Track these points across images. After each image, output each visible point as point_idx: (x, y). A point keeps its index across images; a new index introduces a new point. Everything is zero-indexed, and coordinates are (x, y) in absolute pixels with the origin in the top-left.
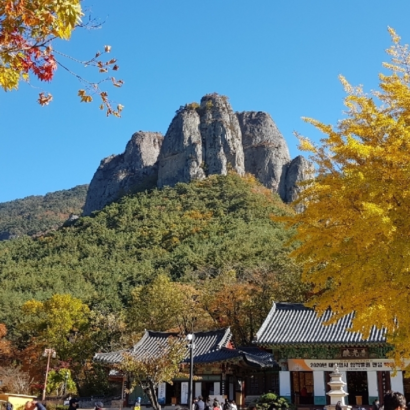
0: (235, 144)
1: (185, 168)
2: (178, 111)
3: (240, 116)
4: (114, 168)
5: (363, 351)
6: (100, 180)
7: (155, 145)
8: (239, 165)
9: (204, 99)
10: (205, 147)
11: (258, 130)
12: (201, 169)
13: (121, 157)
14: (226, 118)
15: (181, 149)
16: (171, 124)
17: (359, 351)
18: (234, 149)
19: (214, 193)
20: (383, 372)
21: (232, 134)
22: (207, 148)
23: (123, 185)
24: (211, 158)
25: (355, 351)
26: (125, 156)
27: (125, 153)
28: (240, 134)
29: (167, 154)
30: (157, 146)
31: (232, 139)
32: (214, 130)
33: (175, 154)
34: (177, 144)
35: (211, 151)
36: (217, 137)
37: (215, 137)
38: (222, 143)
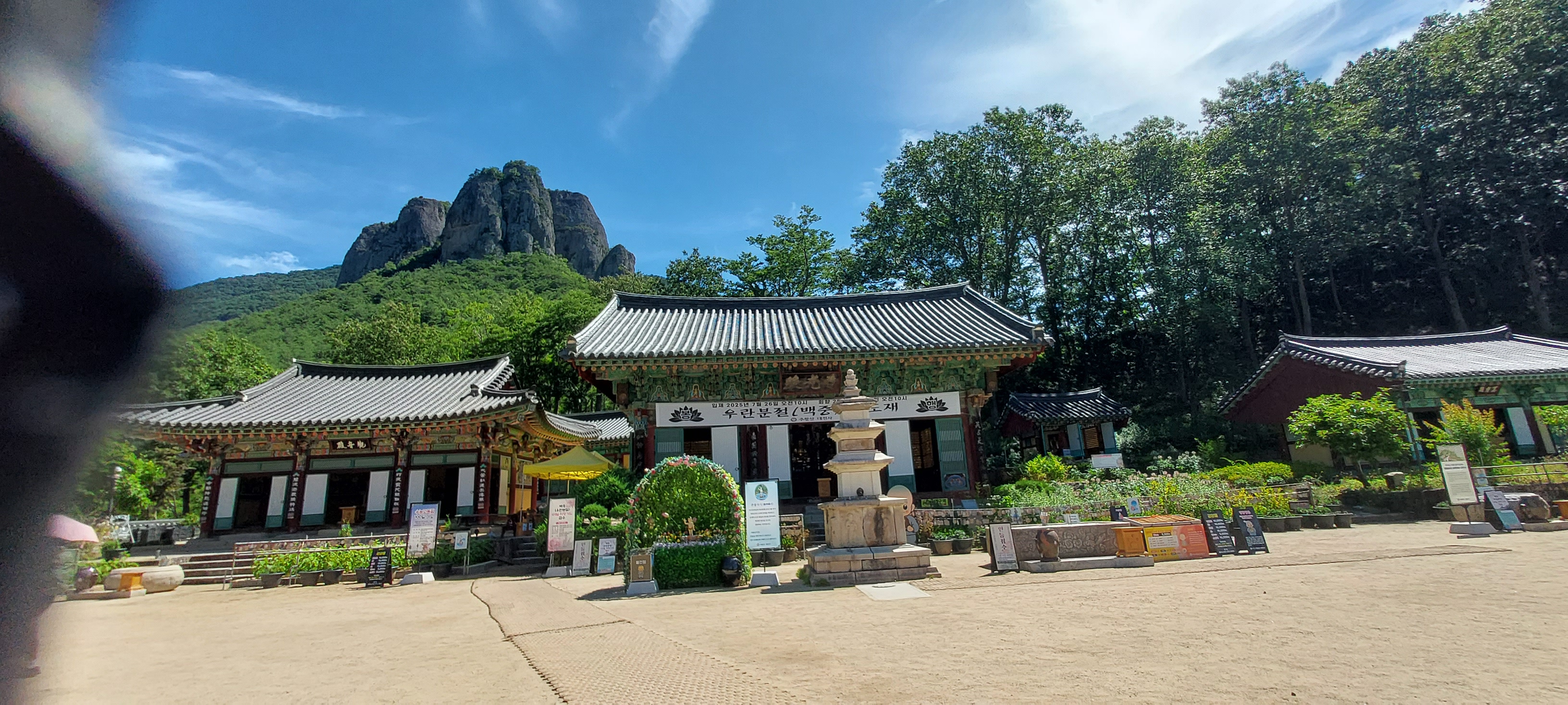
0: (544, 222)
1: (479, 243)
2: (472, 175)
3: (553, 194)
4: (382, 238)
5: (832, 378)
7: (440, 216)
8: (548, 246)
9: (508, 167)
10: (506, 221)
11: (573, 212)
13: (392, 225)
14: (536, 192)
16: (462, 189)
17: (823, 377)
18: (543, 227)
19: (516, 272)
21: (541, 211)
22: (509, 220)
24: (512, 235)
26: (399, 225)
27: (397, 222)
28: (551, 212)
29: (454, 224)
30: (443, 218)
31: (541, 217)
32: (518, 203)
33: (467, 225)
34: (469, 213)
35: (513, 227)
36: (523, 211)
37: (520, 211)
38: (529, 219)
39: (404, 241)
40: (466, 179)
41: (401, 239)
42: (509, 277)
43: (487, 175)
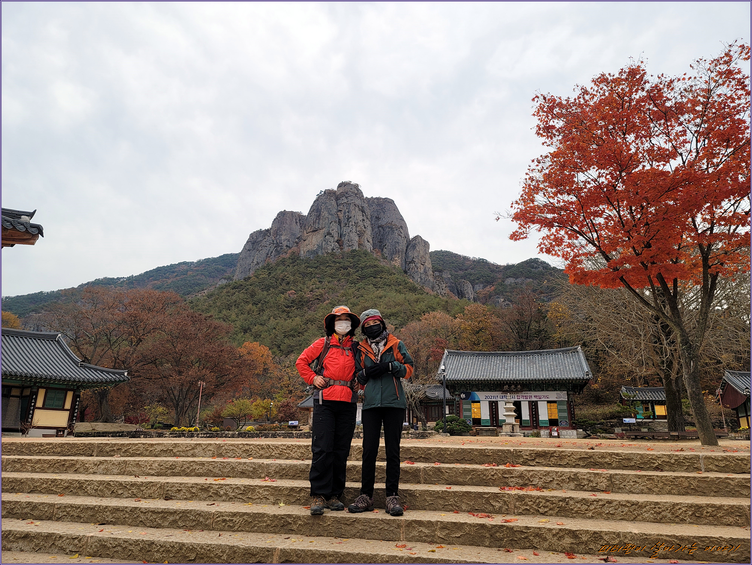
0: (365, 224)
1: (324, 243)
2: (318, 195)
3: (370, 201)
4: (261, 241)
5: (519, 386)
6: (249, 250)
7: (296, 223)
8: (368, 242)
9: (340, 186)
11: (384, 213)
12: (336, 244)
13: (267, 231)
14: (358, 200)
15: (320, 227)
16: (312, 206)
17: (516, 386)
19: (347, 264)
20: (533, 402)
21: (363, 216)
22: (342, 226)
23: (269, 255)
24: (345, 235)
25: (513, 386)
26: (272, 231)
27: (271, 229)
28: (369, 216)
29: (308, 231)
30: (298, 224)
31: (363, 220)
32: (348, 212)
33: (316, 231)
34: (317, 222)
35: (345, 230)
36: (351, 218)
37: (349, 218)
38: (355, 223)
39: (275, 242)
40: (315, 198)
41: (273, 241)
42: (346, 268)
43: (329, 193)
